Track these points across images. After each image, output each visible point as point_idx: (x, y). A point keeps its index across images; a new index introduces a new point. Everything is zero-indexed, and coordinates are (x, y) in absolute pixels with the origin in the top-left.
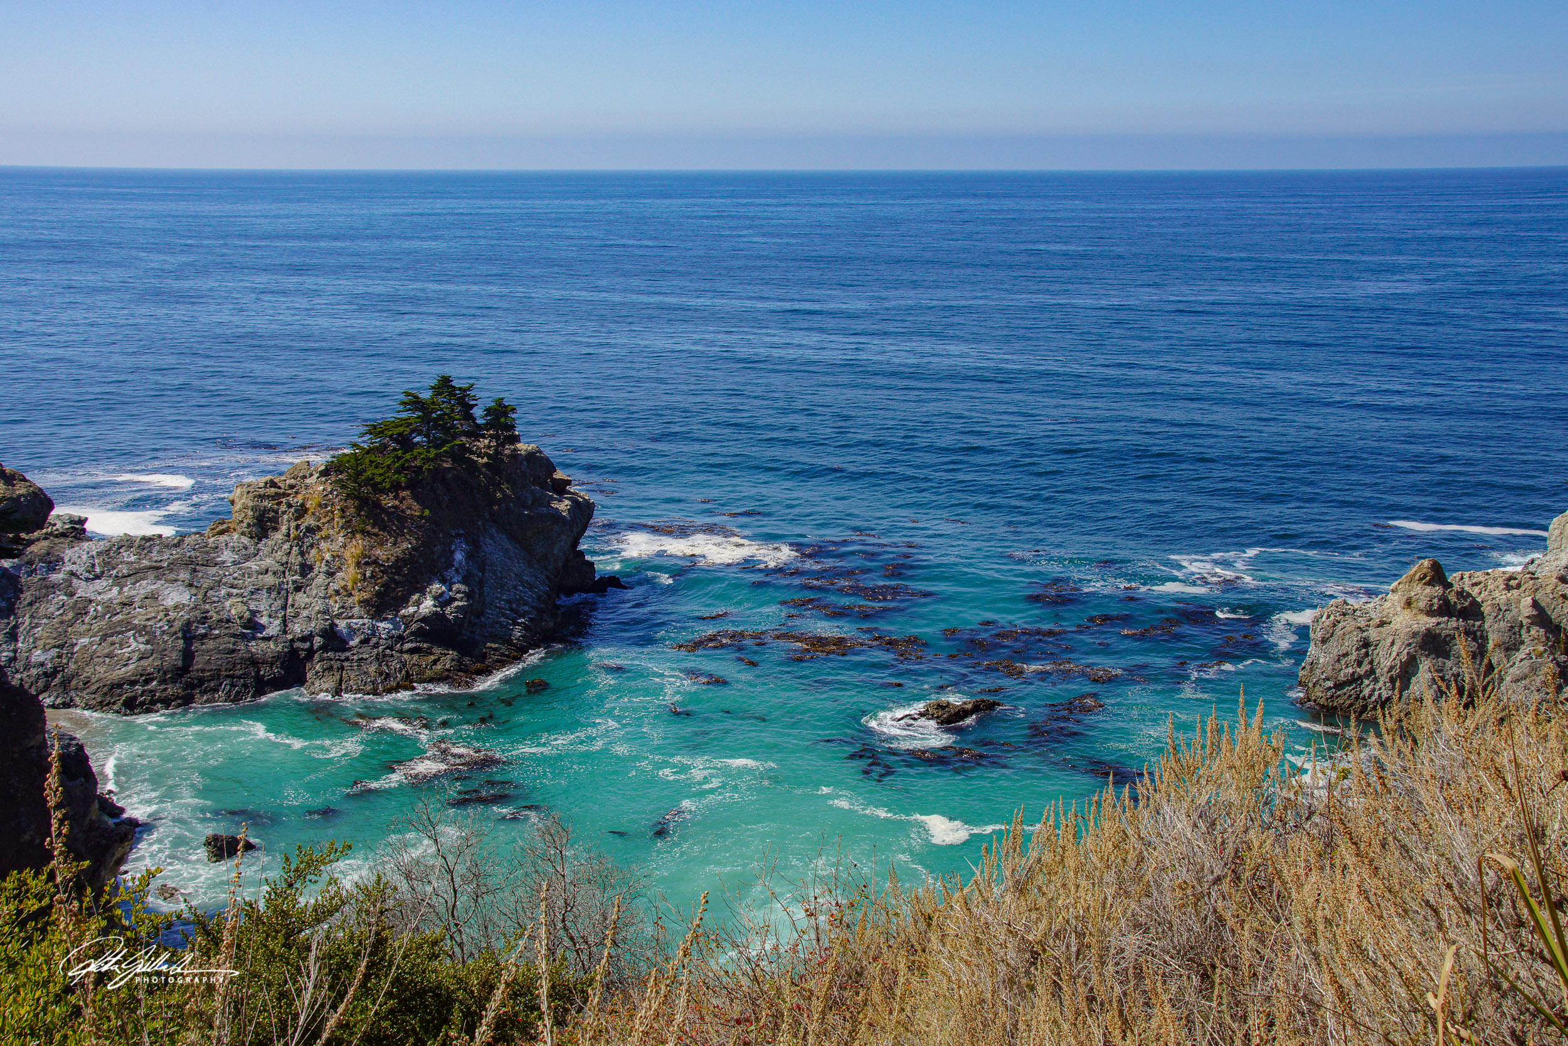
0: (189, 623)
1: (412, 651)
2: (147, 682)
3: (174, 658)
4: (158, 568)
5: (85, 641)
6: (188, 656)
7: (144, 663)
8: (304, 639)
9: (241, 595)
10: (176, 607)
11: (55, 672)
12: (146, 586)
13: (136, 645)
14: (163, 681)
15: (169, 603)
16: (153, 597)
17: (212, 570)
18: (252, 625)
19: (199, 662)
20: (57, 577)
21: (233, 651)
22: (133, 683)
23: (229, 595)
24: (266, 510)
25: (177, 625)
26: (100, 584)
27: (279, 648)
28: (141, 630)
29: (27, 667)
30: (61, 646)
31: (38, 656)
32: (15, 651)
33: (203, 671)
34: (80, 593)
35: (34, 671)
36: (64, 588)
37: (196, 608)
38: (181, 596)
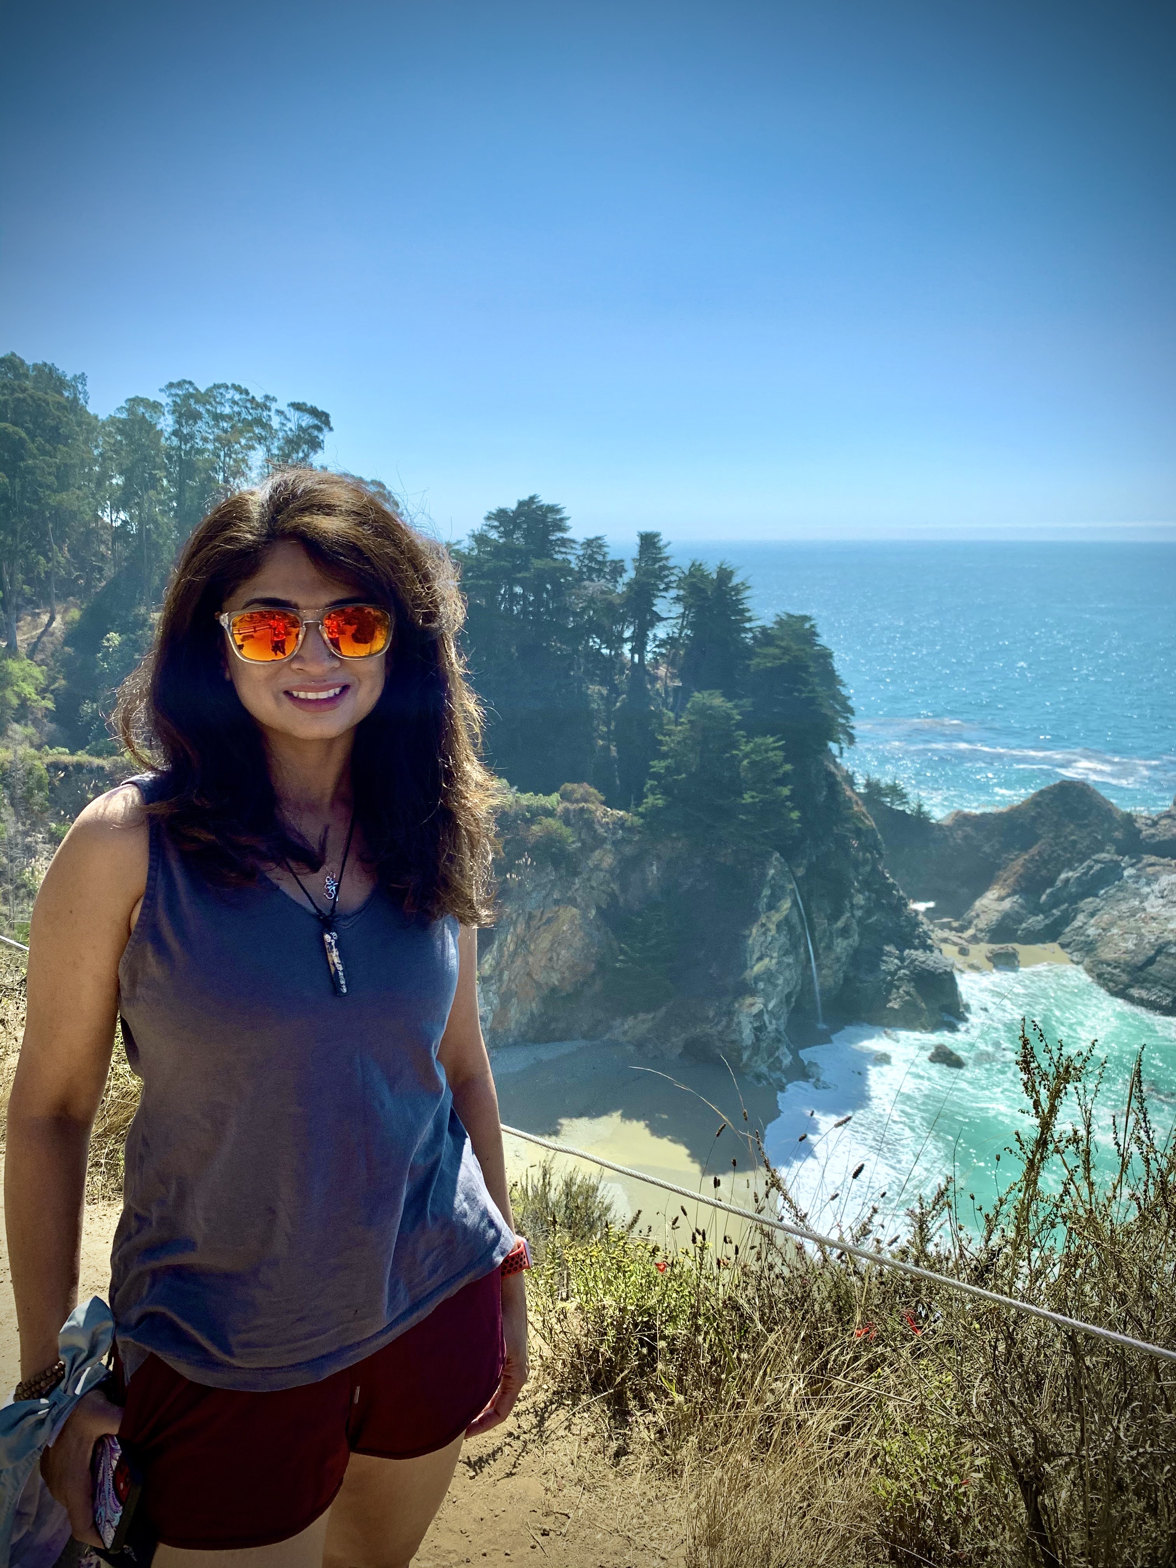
0: (1169, 943)
2: (1115, 967)
3: (1141, 959)
5: (1116, 931)
6: (1151, 961)
7: (1124, 956)
11: (1091, 943)
13: (1130, 945)
14: (1123, 971)
16: (1169, 919)
19: (1152, 969)
20: (1147, 890)
22: (1109, 965)
25: (1160, 941)
26: (1161, 901)
28: (1141, 936)
29: (1082, 935)
30: (1104, 930)
31: (1091, 931)
32: (1085, 924)
33: (1151, 974)
34: (1146, 904)
35: (1083, 938)
36: (1144, 898)
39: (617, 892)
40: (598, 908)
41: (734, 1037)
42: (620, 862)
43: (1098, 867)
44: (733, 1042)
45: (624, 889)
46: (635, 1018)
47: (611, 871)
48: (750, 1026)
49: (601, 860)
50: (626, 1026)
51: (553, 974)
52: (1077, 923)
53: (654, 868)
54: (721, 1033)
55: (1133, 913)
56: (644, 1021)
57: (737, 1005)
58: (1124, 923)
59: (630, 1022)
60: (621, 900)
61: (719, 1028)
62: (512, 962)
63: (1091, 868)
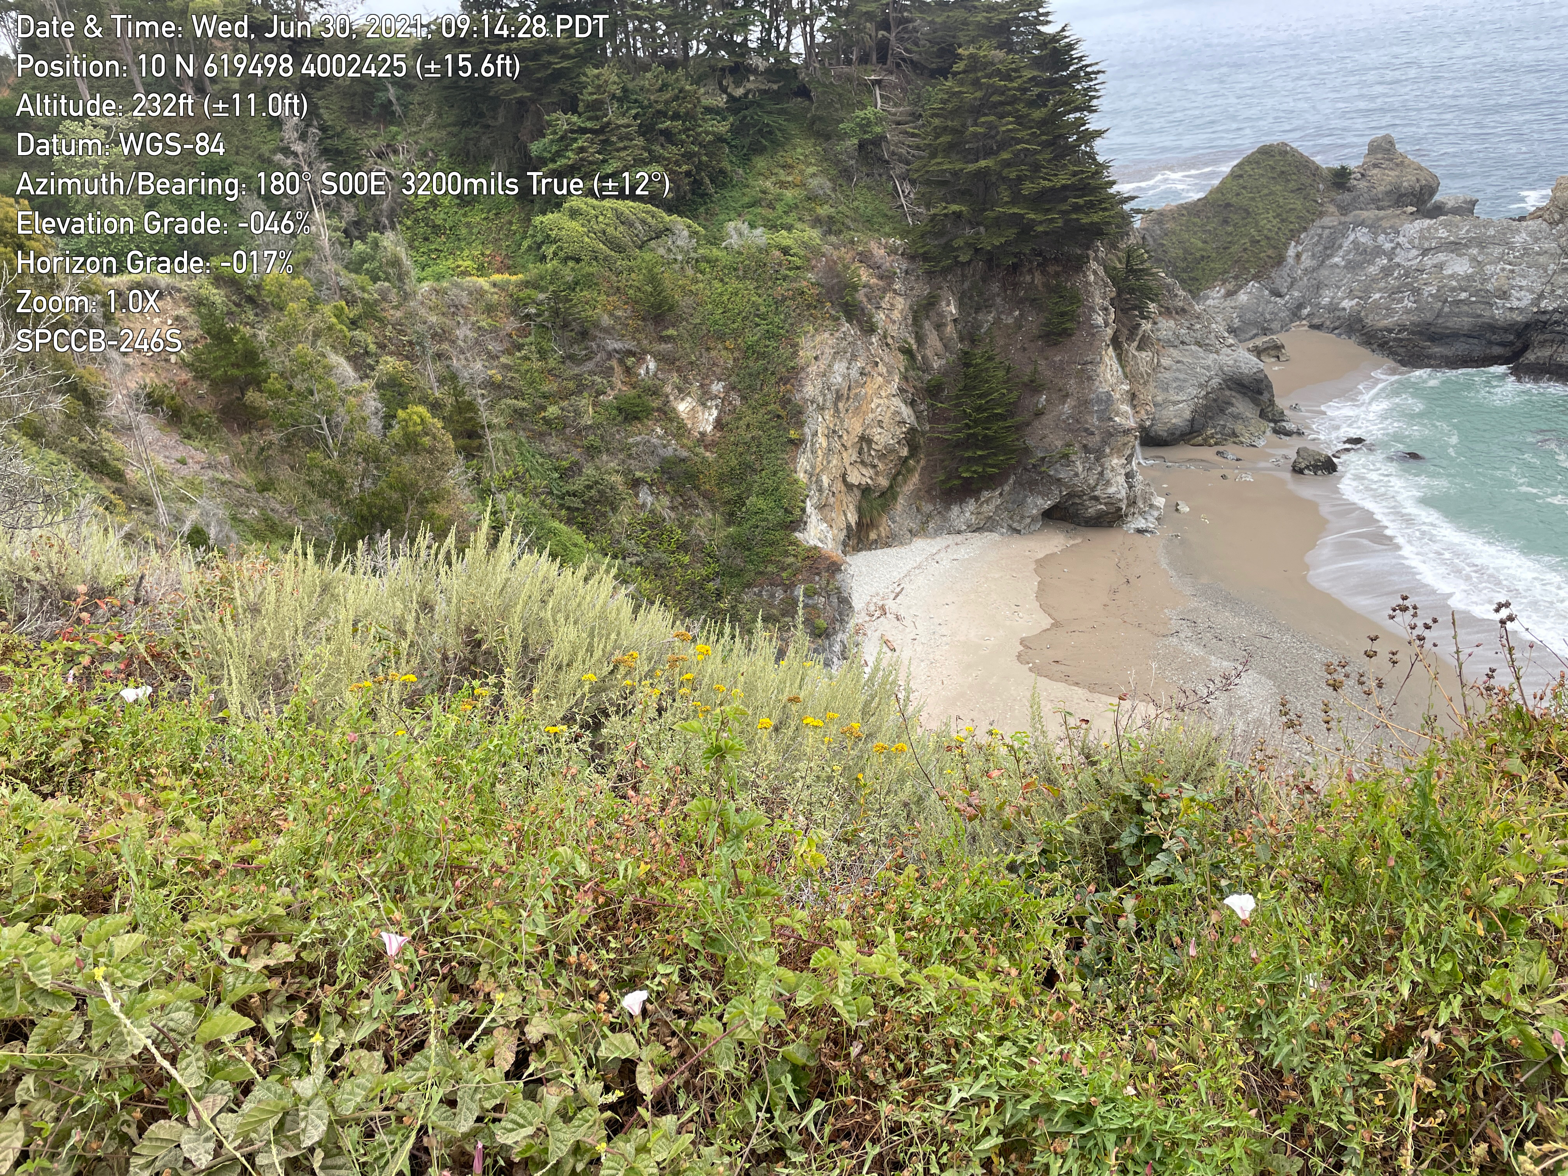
0: (1452, 291)
2: (1400, 332)
3: (1428, 315)
5: (1377, 296)
7: (1405, 317)
8: (1544, 312)
9: (1512, 271)
10: (1452, 276)
11: (1352, 316)
12: (1441, 257)
13: (1408, 304)
14: (1412, 333)
15: (1448, 272)
16: (1440, 266)
17: (1500, 248)
19: (1446, 322)
20: (1389, 246)
21: (1480, 316)
22: (1390, 331)
23: (1502, 270)
25: (1442, 291)
26: (1414, 252)
27: (1519, 319)
34: (1397, 260)
36: (1390, 255)
37: (1469, 278)
38: (1460, 266)
39: (915, 347)
40: (900, 373)
41: (1109, 489)
42: (911, 308)
43: (1325, 234)
44: (1108, 496)
45: (920, 339)
46: (976, 501)
47: (904, 321)
50: (968, 514)
51: (864, 471)
53: (952, 305)
55: (1387, 272)
56: (987, 501)
58: (1382, 284)
59: (971, 506)
62: (829, 462)
63: (1320, 236)
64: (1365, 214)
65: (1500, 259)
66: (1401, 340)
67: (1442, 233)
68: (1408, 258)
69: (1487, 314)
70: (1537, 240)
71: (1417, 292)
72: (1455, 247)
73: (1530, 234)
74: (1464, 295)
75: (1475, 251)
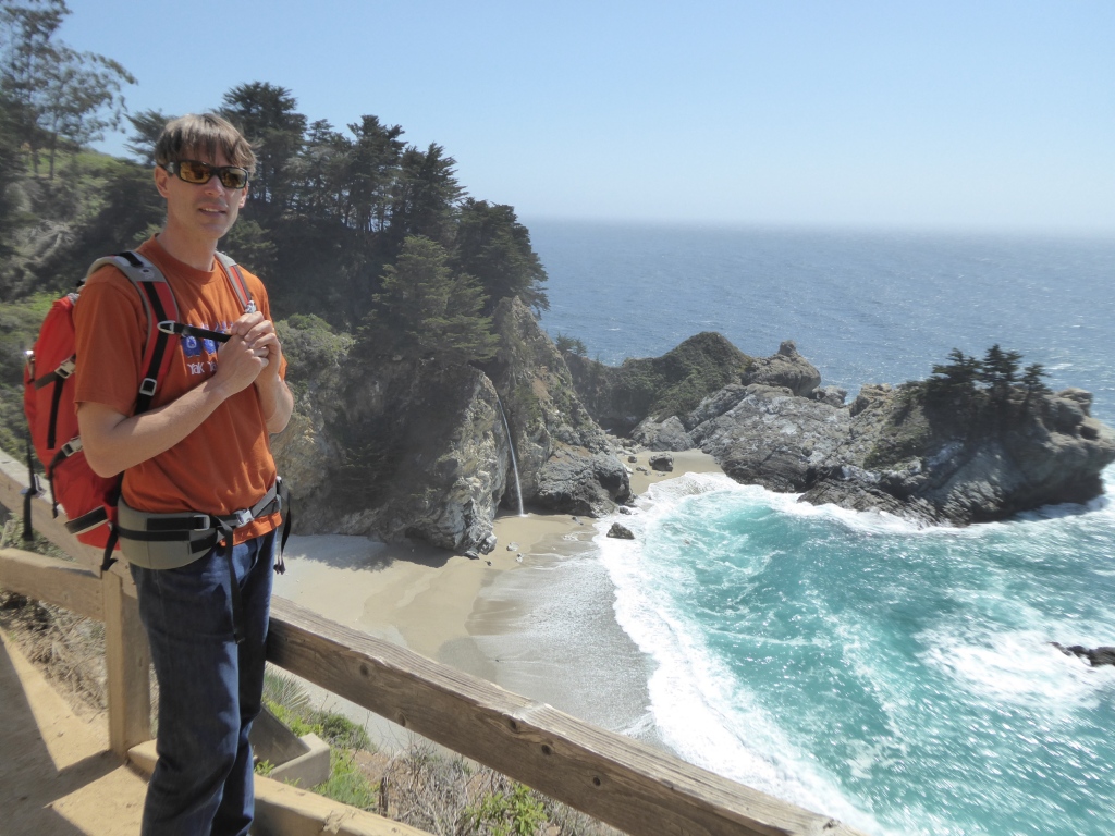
0: (780, 444)
1: (873, 493)
2: (744, 464)
3: (762, 457)
4: (795, 415)
5: (743, 439)
6: (768, 458)
7: (750, 456)
8: (826, 468)
9: (818, 438)
10: (783, 435)
11: (726, 449)
12: (784, 422)
13: (754, 448)
14: (750, 467)
15: (783, 431)
16: (780, 427)
17: (817, 423)
18: (808, 453)
19: (771, 463)
20: (764, 409)
21: (790, 463)
22: (739, 463)
23: (814, 437)
24: (865, 400)
25: (775, 443)
26: (774, 416)
27: (811, 469)
29: (719, 444)
30: (735, 439)
31: (726, 441)
32: (721, 436)
33: (769, 467)
34: (763, 419)
35: (720, 446)
36: (761, 415)
37: (792, 438)
38: (790, 430)
39: (344, 407)
40: (327, 422)
41: (448, 524)
42: (345, 382)
43: (729, 394)
44: (447, 528)
45: (350, 404)
46: (361, 514)
47: (338, 390)
48: (461, 514)
49: (328, 380)
50: (354, 521)
52: (715, 437)
53: (377, 387)
54: (436, 521)
55: (755, 425)
56: (369, 517)
57: (449, 497)
58: (749, 433)
59: (356, 517)
60: (348, 416)
61: (435, 517)
63: (724, 395)
64: (758, 387)
65: (815, 429)
66: (742, 470)
67: (791, 407)
68: (768, 419)
69: (794, 463)
70: (840, 421)
71: (761, 441)
72: (793, 417)
73: (839, 417)
74: (785, 448)
75: (801, 422)
